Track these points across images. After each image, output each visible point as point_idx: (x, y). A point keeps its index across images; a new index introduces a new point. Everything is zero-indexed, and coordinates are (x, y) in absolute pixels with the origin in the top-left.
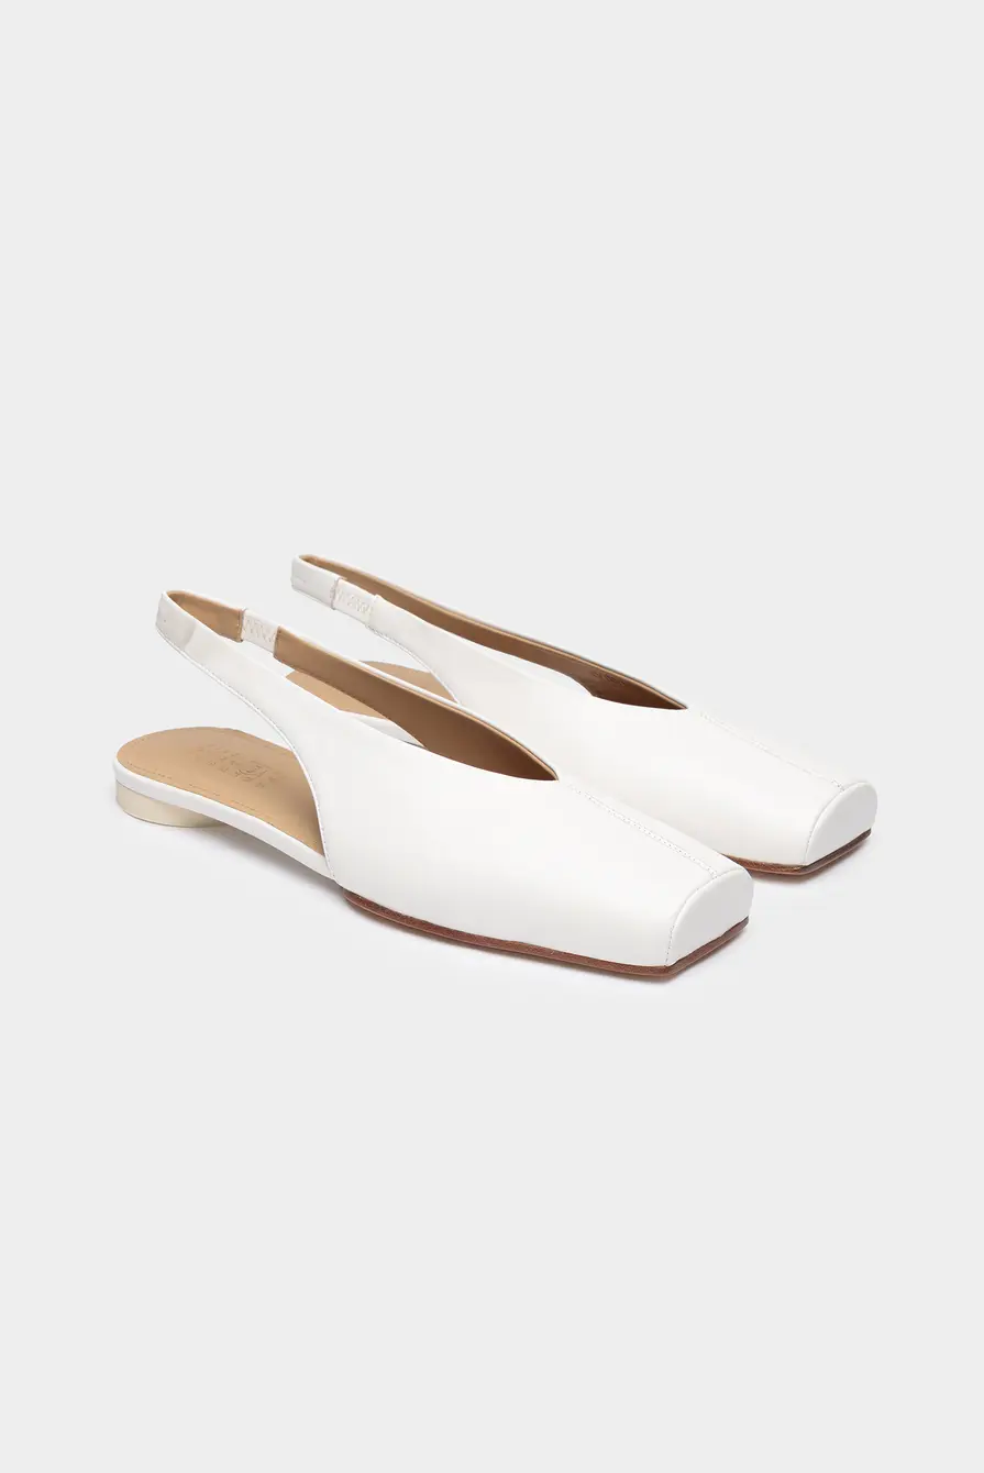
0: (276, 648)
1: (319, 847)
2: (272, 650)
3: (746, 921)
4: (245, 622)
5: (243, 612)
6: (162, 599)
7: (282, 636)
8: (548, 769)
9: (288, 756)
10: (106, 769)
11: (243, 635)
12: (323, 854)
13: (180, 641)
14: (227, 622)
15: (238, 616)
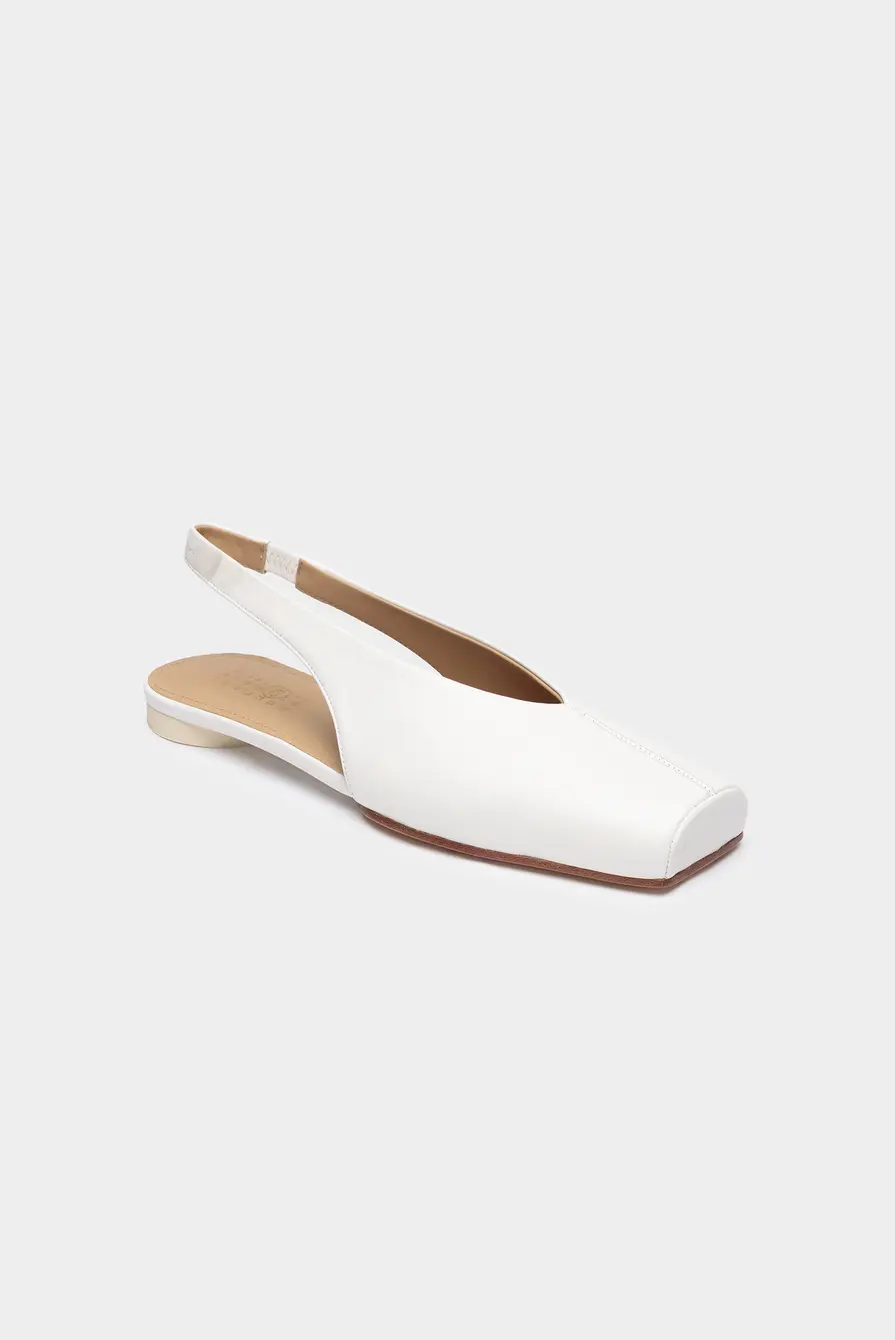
0: (297, 579)
1: (338, 765)
2: (294, 579)
3: (740, 836)
4: (268, 554)
5: (267, 545)
6: (191, 531)
7: (303, 567)
8: (555, 693)
9: (308, 680)
10: (137, 693)
11: (267, 567)
12: (341, 772)
13: (207, 573)
14: (252, 554)
15: (262, 548)
